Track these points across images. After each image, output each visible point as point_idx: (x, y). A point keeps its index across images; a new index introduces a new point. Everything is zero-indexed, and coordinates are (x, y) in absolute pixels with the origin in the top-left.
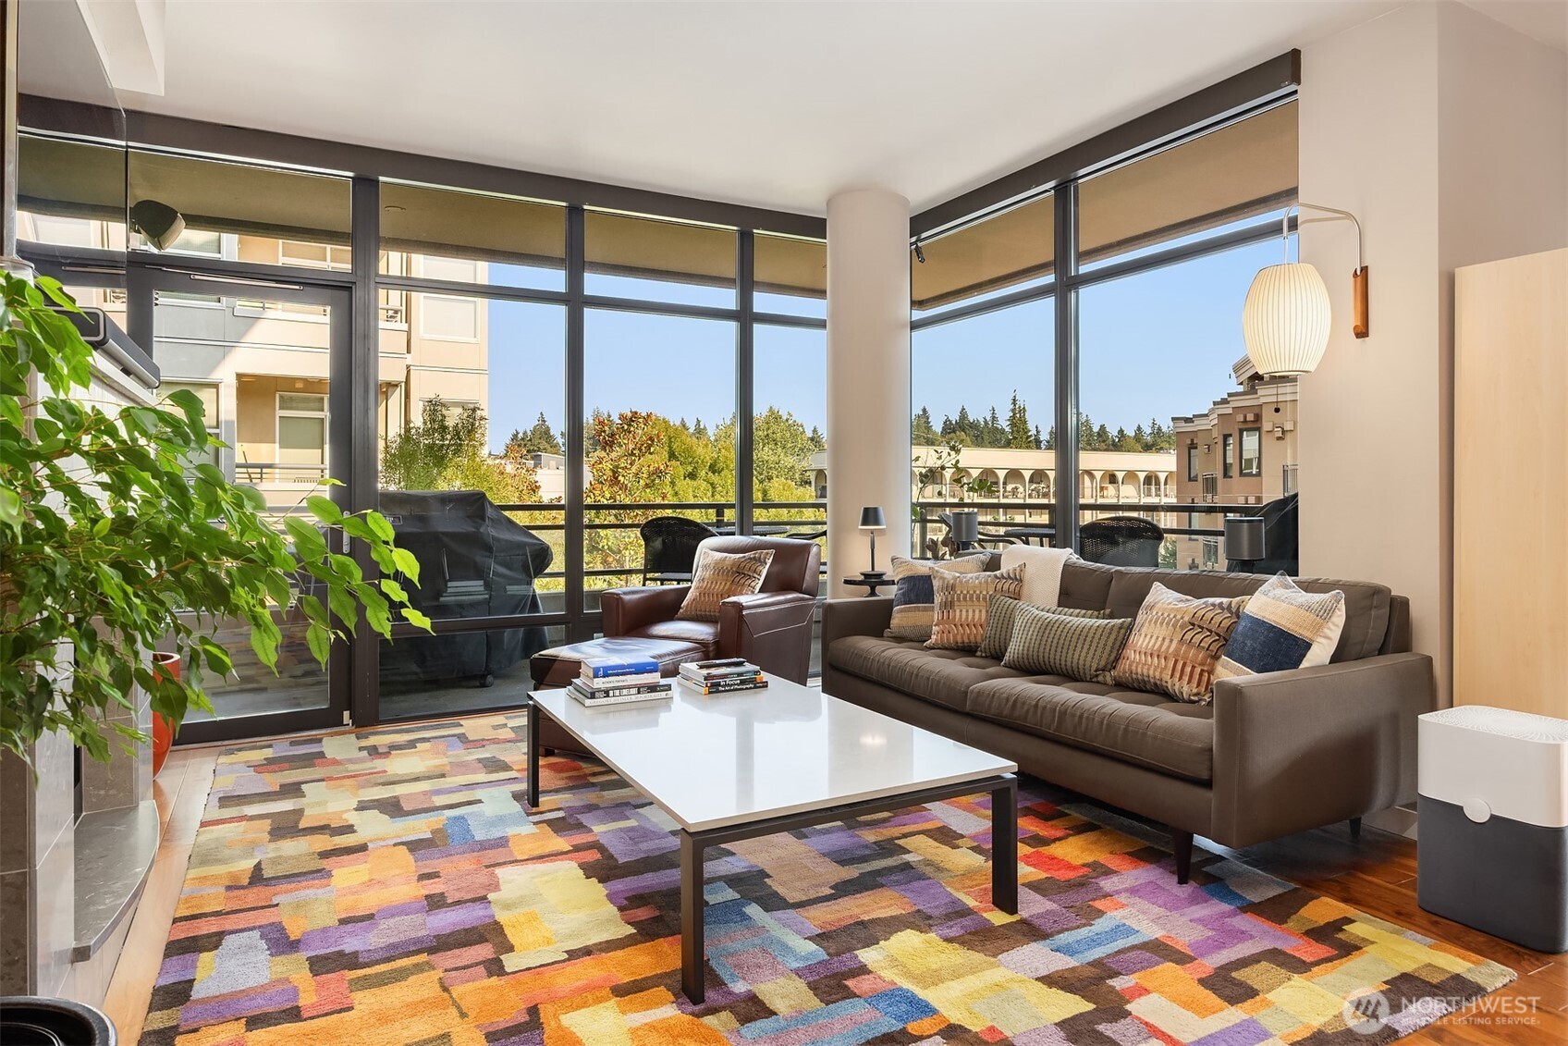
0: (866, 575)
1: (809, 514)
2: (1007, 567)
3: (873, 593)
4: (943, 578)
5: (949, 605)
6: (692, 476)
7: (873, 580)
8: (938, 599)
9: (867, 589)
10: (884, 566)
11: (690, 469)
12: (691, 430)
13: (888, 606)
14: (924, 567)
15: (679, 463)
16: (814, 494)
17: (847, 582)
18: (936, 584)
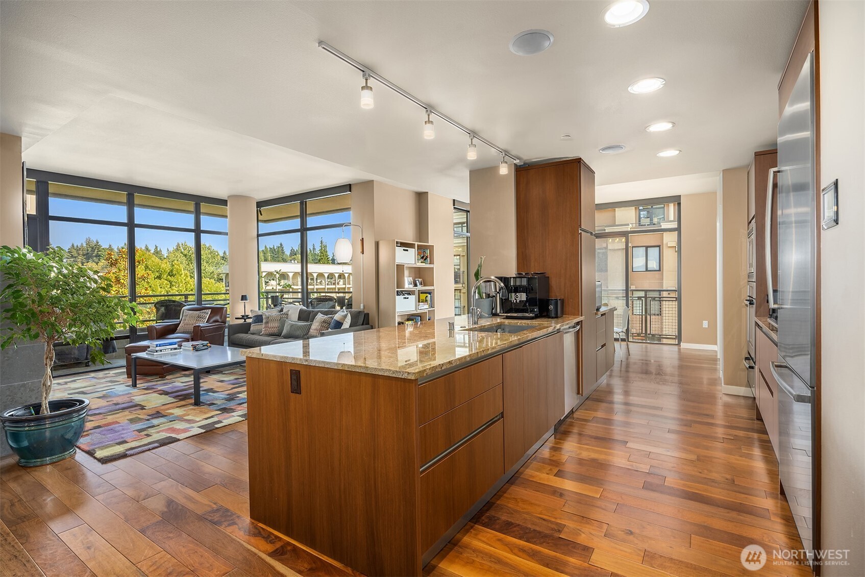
0: (243, 316)
1: (223, 297)
2: (285, 311)
3: (245, 321)
4: (266, 315)
5: (267, 323)
6: (159, 277)
7: (244, 317)
8: (264, 321)
9: (244, 320)
10: (249, 313)
11: (157, 274)
12: (152, 251)
13: (250, 324)
14: (260, 313)
15: (151, 272)
16: (224, 286)
17: (236, 318)
18: (264, 317)
